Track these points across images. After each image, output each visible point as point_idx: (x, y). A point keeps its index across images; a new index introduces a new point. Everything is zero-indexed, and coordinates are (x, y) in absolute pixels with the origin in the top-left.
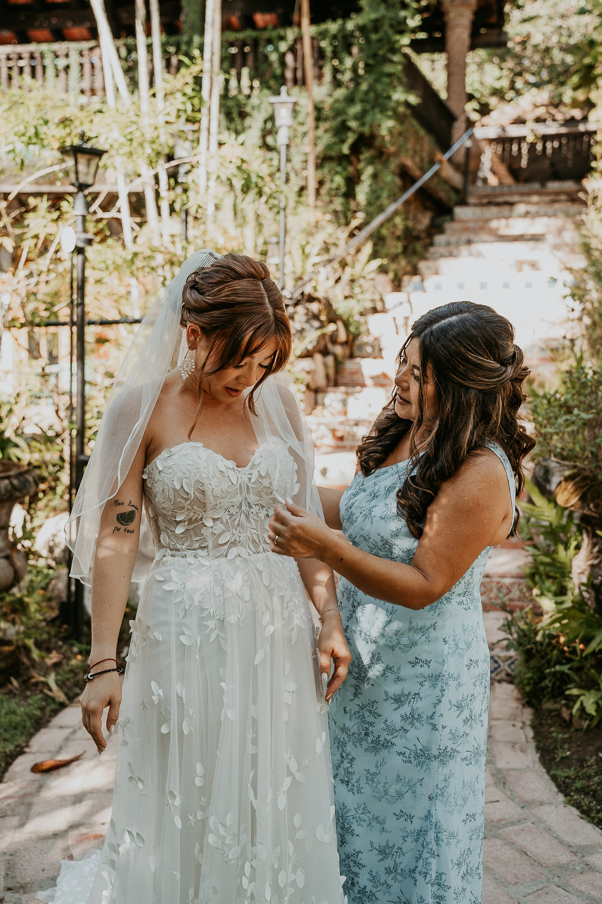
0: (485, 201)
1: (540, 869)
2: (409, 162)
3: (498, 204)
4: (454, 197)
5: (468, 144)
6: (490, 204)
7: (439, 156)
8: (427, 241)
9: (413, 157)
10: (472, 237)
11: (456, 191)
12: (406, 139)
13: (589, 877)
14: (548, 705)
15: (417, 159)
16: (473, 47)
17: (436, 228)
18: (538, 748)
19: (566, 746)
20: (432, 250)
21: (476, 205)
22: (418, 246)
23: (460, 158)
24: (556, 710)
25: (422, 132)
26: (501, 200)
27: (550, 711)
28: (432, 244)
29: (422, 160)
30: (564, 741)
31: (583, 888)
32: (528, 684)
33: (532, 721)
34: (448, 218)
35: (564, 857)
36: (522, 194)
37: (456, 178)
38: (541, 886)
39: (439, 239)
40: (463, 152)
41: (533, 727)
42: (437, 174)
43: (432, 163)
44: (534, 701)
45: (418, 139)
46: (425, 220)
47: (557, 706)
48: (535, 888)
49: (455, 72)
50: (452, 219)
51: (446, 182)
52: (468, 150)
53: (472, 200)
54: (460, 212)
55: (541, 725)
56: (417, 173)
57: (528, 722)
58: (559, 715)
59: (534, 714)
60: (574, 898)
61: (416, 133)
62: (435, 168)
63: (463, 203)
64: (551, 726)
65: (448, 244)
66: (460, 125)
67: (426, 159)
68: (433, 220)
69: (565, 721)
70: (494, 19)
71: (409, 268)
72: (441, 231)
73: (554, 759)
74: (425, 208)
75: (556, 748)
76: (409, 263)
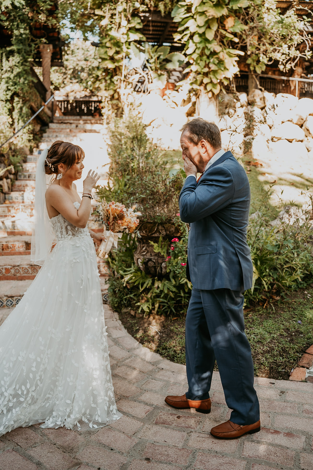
0: (60, 122)
1: (143, 374)
2: (33, 105)
3: (65, 123)
4: (49, 120)
5: (53, 100)
6: (62, 123)
7: (43, 103)
8: (40, 135)
9: (35, 103)
10: (57, 134)
11: (50, 117)
12: (32, 96)
13: (161, 372)
14: (124, 310)
15: (36, 104)
16: (52, 65)
17: (43, 131)
18: (125, 328)
19: (136, 325)
20: (43, 139)
21: (57, 123)
22: (37, 137)
23: (50, 105)
24: (128, 312)
25: (38, 94)
26: (66, 122)
27: (125, 313)
28: (42, 137)
29: (38, 104)
30: (135, 324)
31: (161, 378)
32: (116, 303)
33: (119, 317)
34: (47, 127)
35: (151, 368)
36: (74, 120)
37: (49, 113)
38: (146, 381)
39: (45, 135)
40: (51, 103)
41: (120, 320)
42: (43, 110)
43: (41, 106)
44: (118, 310)
45: (36, 96)
46: (38, 128)
47: (127, 310)
48: (144, 382)
49: (46, 74)
50: (48, 128)
51: (45, 113)
52: (53, 102)
53: (55, 121)
54: (51, 125)
55: (123, 318)
56: (36, 109)
57: (118, 318)
58: (130, 313)
59: (119, 315)
60: (159, 382)
61: (36, 94)
62: (43, 108)
63: (52, 122)
64: (127, 318)
65: (48, 137)
66: (48, 93)
67: (39, 104)
68: (41, 128)
69: (132, 315)
70: (59, 57)
71: (35, 145)
72: (45, 132)
73: (133, 331)
74: (38, 123)
75: (132, 326)
76: (35, 143)
